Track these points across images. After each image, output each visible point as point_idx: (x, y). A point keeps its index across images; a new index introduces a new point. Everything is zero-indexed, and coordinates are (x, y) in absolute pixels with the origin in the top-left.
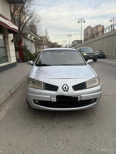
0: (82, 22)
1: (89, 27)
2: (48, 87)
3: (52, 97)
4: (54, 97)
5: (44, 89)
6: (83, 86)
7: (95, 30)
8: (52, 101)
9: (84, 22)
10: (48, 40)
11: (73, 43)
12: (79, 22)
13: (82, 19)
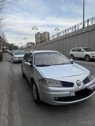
0: (35, 29)
1: (39, 33)
2: (65, 84)
3: (71, 92)
4: (73, 92)
5: (63, 87)
6: (87, 80)
7: (43, 35)
8: (71, 96)
9: (37, 29)
10: (5, 41)
11: (27, 44)
12: (33, 29)
13: (35, 27)
